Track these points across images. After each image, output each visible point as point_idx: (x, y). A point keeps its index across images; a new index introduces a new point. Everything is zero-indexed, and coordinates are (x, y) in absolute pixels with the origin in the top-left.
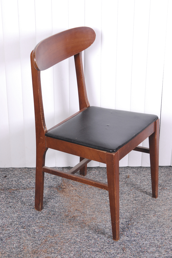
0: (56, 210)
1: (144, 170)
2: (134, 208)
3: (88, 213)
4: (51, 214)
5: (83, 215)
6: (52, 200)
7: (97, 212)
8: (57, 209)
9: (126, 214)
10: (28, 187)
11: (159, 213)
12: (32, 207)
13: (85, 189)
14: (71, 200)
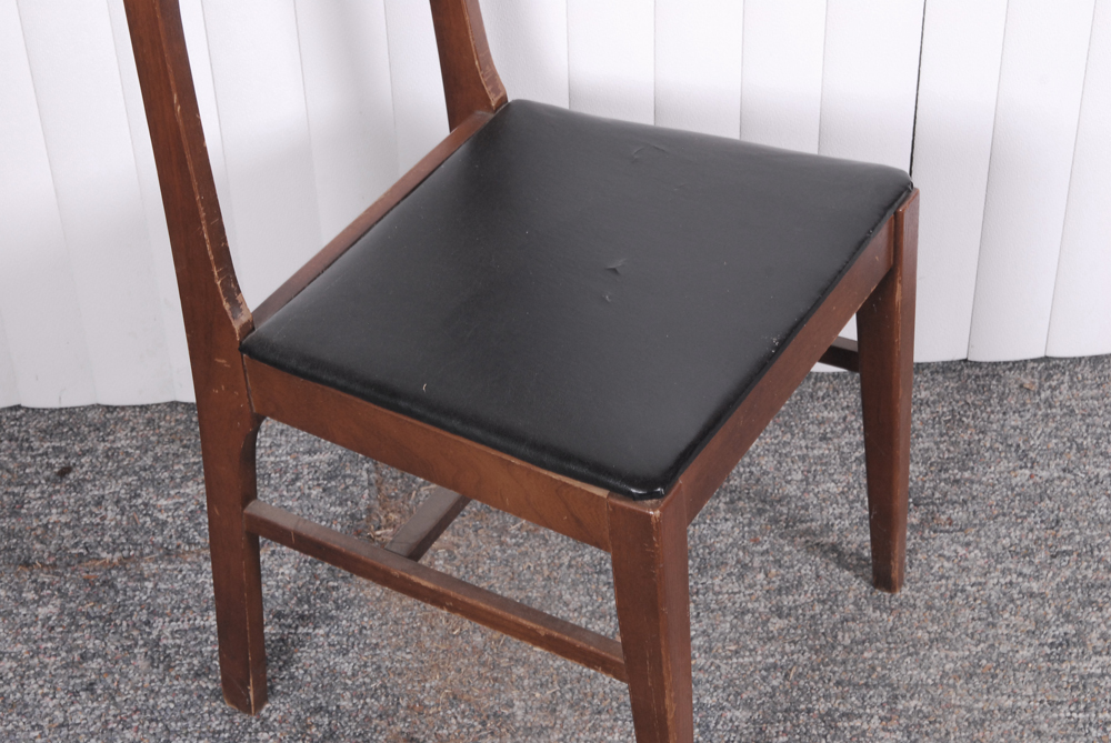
0: (342, 703)
1: (821, 394)
2: (775, 666)
3: (520, 713)
4: (314, 730)
5: (492, 733)
6: (321, 632)
7: (571, 706)
8: (348, 694)
9: (729, 715)
10: (189, 544)
11: (913, 703)
12: (211, 687)
13: (501, 544)
14: (425, 629)
